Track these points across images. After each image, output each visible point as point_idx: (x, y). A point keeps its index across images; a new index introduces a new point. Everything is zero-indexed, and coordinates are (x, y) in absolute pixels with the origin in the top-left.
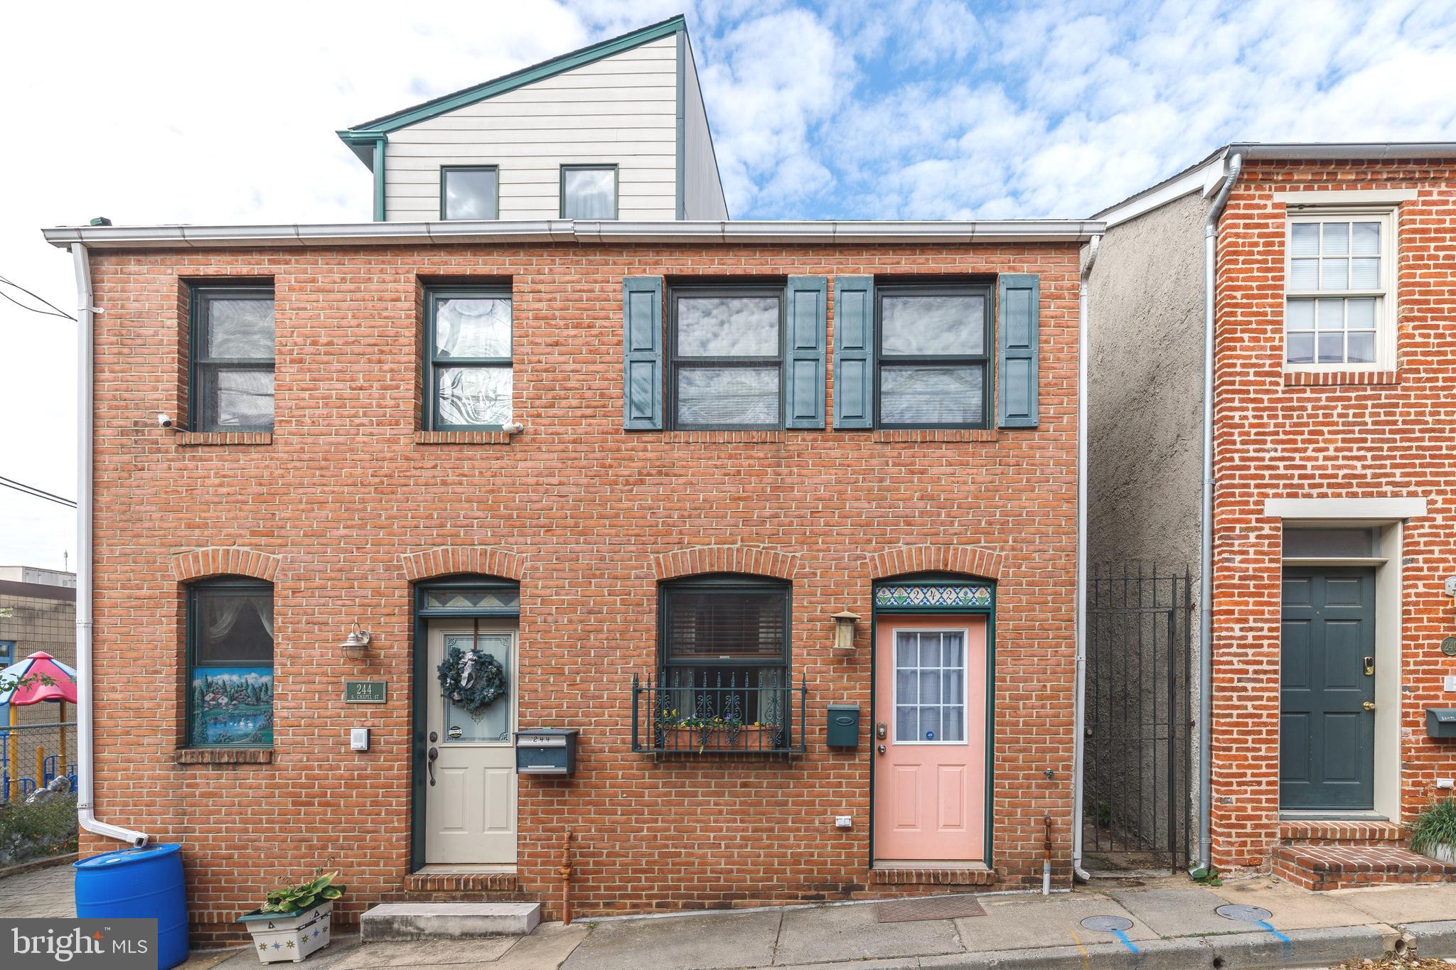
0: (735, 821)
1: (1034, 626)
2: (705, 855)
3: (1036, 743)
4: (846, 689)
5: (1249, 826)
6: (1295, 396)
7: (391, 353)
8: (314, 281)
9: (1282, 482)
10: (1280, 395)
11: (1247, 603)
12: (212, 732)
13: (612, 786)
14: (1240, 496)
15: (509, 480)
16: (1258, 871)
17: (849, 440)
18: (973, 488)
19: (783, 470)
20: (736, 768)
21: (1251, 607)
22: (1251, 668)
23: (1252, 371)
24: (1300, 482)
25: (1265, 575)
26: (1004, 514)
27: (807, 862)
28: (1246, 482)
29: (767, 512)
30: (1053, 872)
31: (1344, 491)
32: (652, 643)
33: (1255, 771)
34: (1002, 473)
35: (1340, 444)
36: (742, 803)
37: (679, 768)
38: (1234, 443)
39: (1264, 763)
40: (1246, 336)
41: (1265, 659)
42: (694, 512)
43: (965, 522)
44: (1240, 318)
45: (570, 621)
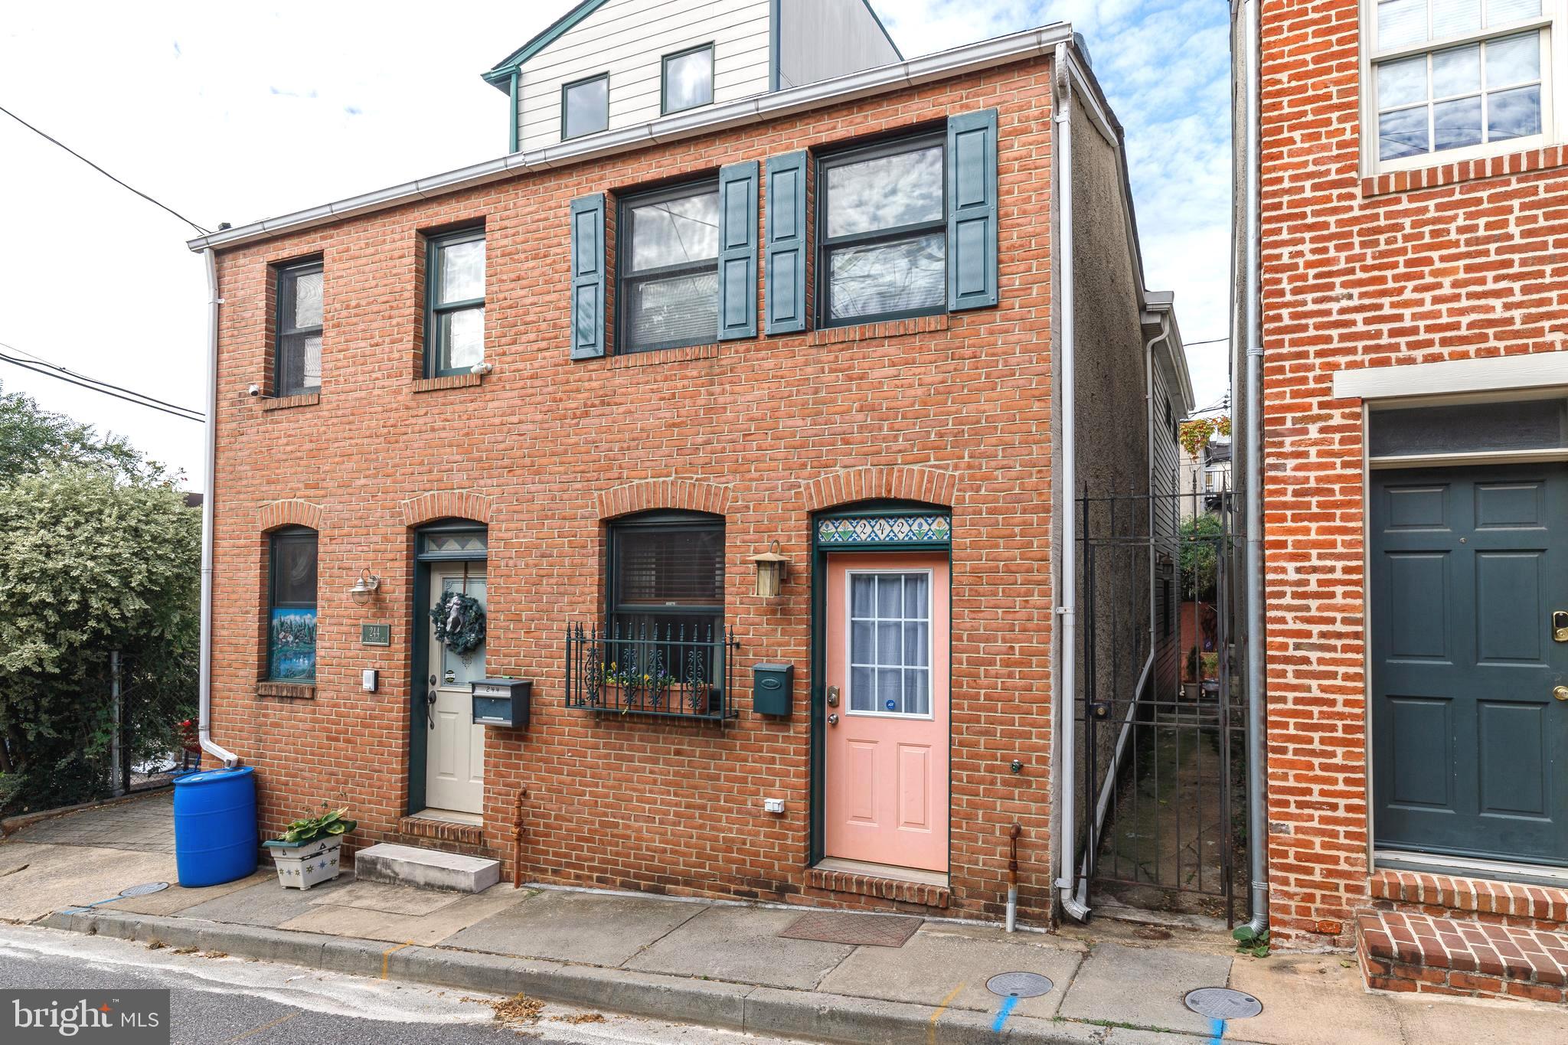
0: (668, 793)
1: (998, 567)
2: (640, 830)
3: (1001, 724)
4: (780, 645)
5: (1317, 871)
6: (1381, 211)
7: (398, 308)
8: (348, 250)
9: (1360, 344)
10: (1357, 213)
11: (1307, 531)
12: (284, 667)
13: (560, 744)
14: (1291, 371)
15: (480, 422)
16: (1334, 943)
17: (784, 346)
18: (920, 391)
19: (717, 389)
20: (670, 732)
21: (1313, 536)
22: (1316, 629)
23: (1308, 184)
24: (1393, 340)
25: (1337, 487)
26: (959, 422)
27: (740, 851)
28: (1301, 349)
29: (700, 439)
30: (1019, 901)
31: (1472, 349)
32: (595, 588)
33: (1326, 787)
34: (955, 370)
35: (1462, 275)
36: (676, 774)
37: (618, 728)
38: (1282, 293)
39: (1341, 776)
40: (1297, 135)
41: (1339, 616)
42: (633, 444)
43: (911, 436)
44: (1287, 110)
45: (527, 565)
